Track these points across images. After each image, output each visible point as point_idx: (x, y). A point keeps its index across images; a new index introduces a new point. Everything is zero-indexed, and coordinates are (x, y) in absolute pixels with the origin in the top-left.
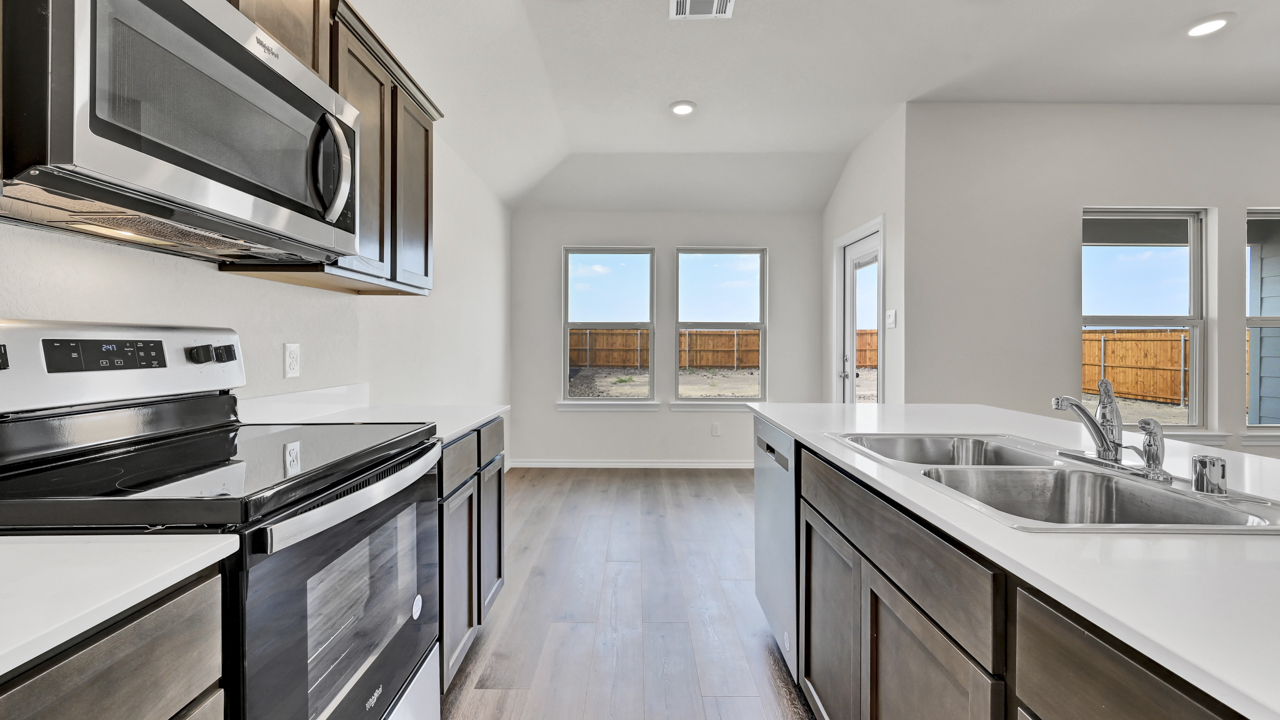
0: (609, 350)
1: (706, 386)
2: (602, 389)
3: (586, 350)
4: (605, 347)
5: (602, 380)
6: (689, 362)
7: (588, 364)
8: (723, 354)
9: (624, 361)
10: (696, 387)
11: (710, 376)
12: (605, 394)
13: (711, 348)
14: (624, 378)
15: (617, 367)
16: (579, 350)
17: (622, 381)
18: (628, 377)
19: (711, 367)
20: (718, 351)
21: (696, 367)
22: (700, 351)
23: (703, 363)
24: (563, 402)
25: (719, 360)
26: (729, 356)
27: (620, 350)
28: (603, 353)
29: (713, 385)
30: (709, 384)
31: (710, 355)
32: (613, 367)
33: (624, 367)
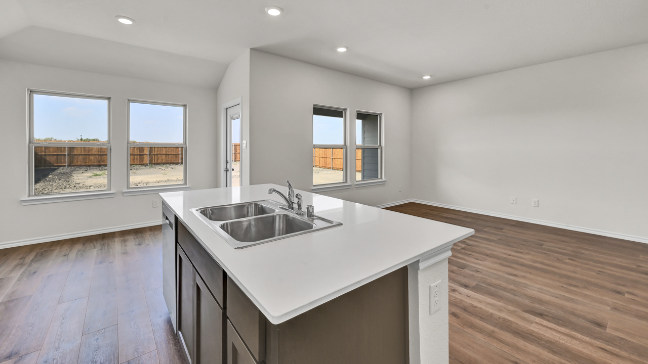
0: (86, 155)
1: (160, 175)
2: (78, 181)
3: (65, 155)
4: (83, 153)
5: (80, 175)
6: (150, 161)
7: (66, 164)
8: (172, 156)
9: (99, 162)
10: (153, 176)
11: (164, 168)
12: (81, 185)
13: (164, 152)
14: (99, 172)
15: (94, 166)
16: (57, 155)
17: (97, 175)
18: (102, 172)
19: (164, 164)
20: (169, 155)
21: (154, 164)
22: (157, 155)
23: (159, 161)
24: (27, 198)
25: (170, 159)
26: (176, 157)
27: (95, 155)
28: (81, 157)
29: (165, 174)
30: (162, 173)
31: (164, 157)
32: (89, 166)
33: (100, 166)
